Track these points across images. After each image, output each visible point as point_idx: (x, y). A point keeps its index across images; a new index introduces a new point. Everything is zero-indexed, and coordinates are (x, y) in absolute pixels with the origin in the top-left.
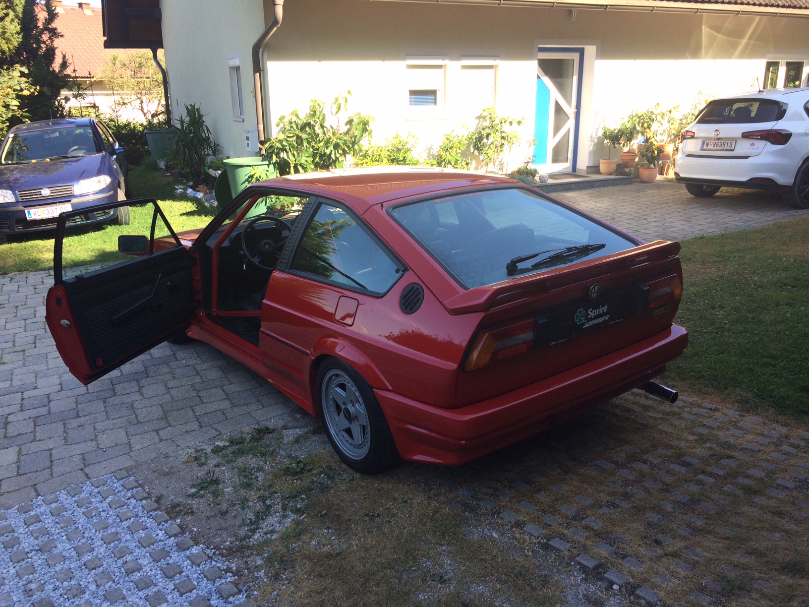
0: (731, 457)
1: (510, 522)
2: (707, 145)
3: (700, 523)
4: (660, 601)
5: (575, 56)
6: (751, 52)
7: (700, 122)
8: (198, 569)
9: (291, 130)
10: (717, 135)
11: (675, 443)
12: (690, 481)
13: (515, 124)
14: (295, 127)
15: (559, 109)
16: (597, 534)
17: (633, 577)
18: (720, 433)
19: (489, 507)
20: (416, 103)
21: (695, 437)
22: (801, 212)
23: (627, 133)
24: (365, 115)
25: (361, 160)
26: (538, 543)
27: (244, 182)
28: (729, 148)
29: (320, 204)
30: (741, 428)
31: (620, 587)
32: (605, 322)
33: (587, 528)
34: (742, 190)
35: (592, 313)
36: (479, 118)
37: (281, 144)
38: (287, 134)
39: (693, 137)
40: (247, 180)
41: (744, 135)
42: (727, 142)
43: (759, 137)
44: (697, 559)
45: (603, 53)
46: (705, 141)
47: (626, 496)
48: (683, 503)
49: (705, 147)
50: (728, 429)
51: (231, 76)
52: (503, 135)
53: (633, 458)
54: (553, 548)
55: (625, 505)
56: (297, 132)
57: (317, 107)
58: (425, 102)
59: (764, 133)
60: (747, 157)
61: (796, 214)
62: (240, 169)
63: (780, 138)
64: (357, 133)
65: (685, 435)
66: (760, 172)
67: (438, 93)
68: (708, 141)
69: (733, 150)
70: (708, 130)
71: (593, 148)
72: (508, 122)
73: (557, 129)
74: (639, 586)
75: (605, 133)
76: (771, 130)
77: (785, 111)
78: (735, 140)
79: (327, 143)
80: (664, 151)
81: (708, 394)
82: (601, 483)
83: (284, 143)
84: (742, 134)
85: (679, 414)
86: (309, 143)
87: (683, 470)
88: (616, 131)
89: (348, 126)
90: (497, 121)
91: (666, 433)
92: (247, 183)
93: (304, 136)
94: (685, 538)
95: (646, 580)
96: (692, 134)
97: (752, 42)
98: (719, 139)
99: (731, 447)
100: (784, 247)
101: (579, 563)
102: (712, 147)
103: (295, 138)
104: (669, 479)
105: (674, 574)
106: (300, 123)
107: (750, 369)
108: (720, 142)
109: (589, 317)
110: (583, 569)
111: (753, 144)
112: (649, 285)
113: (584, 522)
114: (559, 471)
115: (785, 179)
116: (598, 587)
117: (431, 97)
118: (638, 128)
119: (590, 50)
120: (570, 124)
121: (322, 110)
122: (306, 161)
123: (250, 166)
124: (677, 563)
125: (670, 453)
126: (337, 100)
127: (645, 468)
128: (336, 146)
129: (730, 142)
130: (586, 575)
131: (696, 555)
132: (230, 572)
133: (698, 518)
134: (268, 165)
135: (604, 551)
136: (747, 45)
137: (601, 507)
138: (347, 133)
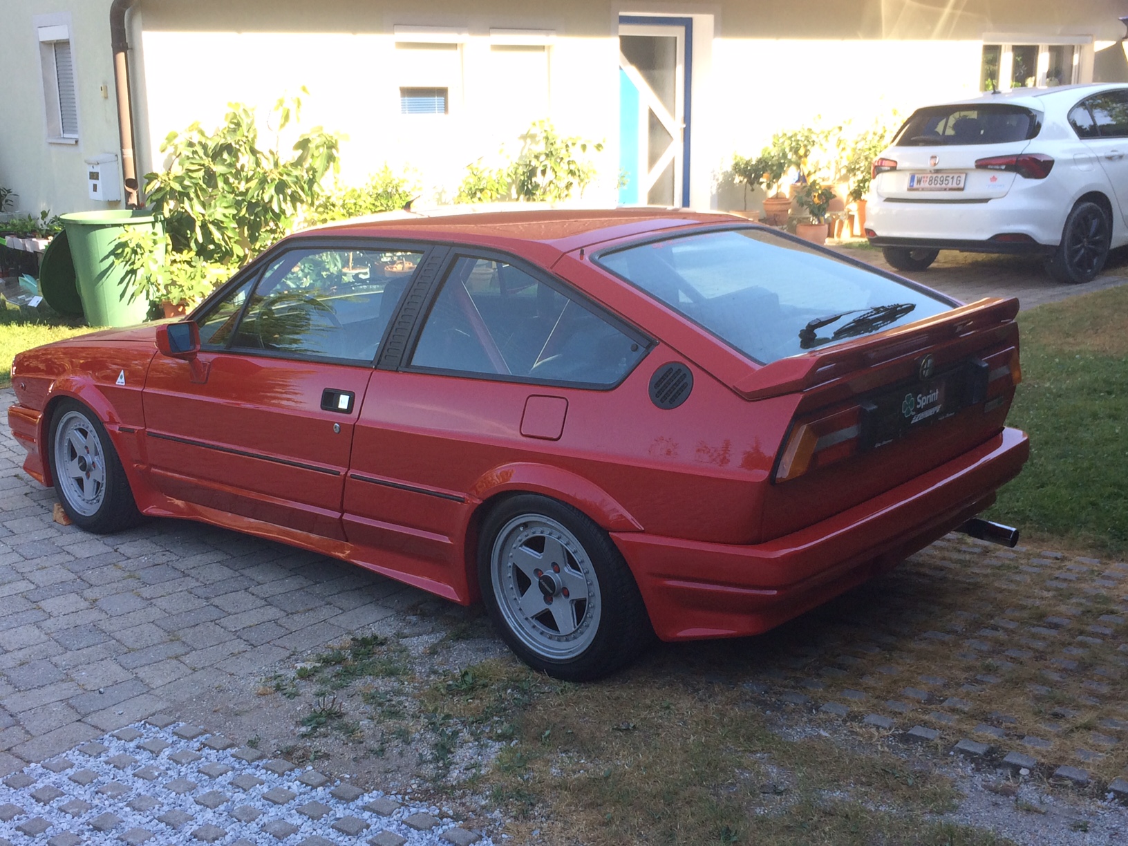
0: (1112, 612)
1: (839, 716)
2: (919, 181)
3: (1105, 690)
4: (1092, 778)
5: (678, 32)
6: (959, 28)
7: (901, 143)
8: (391, 819)
9: (193, 158)
10: (935, 164)
11: (1029, 602)
12: (1070, 644)
13: (591, 148)
14: (201, 152)
15: (655, 124)
16: (972, 716)
17: (1044, 756)
18: (1085, 586)
19: (800, 702)
20: (413, 110)
21: (1051, 594)
22: (1075, 288)
23: (773, 165)
24: (331, 132)
25: (321, 213)
26: (893, 735)
27: (107, 257)
28: (955, 186)
29: (457, 256)
30: (1109, 578)
31: (1031, 770)
32: (935, 416)
33: (954, 710)
34: (981, 257)
35: (923, 401)
36: (524, 137)
37: (181, 184)
38: (188, 165)
39: (893, 169)
40: (113, 253)
41: (979, 163)
42: (951, 176)
43: (1003, 167)
44: (1119, 728)
45: (725, 27)
46: (915, 178)
47: (989, 670)
48: (1071, 671)
49: (915, 185)
50: (1093, 581)
51: (43, 59)
52: (572, 167)
53: (977, 625)
54: (916, 739)
55: (992, 680)
56: (207, 161)
57: (243, 115)
58: (430, 109)
59: (1010, 159)
60: (985, 200)
61: (1069, 291)
62: (99, 232)
63: (1036, 167)
64: (319, 164)
65: (1037, 591)
66: (1008, 224)
67: (451, 95)
68: (920, 176)
69: (962, 189)
70: (919, 157)
71: (717, 192)
72: (578, 146)
73: (653, 160)
74: (1057, 766)
75: (737, 164)
76: (1021, 155)
77: (1039, 126)
78: (964, 171)
79: (263, 182)
80: (835, 196)
81: (1043, 540)
82: (948, 658)
83: (187, 183)
84: (976, 162)
85: (1017, 568)
86: (226, 181)
87: (1053, 632)
88: (754, 162)
89: (300, 152)
90: (559, 144)
91: (1010, 591)
92: (112, 258)
93: (219, 169)
94: (1093, 708)
95: (1062, 759)
96: (892, 164)
97: (959, 12)
98: (937, 171)
99: (1107, 600)
100: (1071, 340)
101: (962, 751)
102: (927, 185)
103: (201, 173)
104: (1040, 645)
105: (1097, 748)
106: (211, 145)
107: (1093, 504)
108: (940, 175)
109: (918, 406)
110: (970, 756)
111: (994, 179)
112: (986, 361)
113: (945, 704)
114: (878, 649)
115: (1049, 235)
116: (999, 775)
117: (437, 100)
118: (790, 155)
119: (703, 23)
120: (674, 150)
121: (252, 123)
122: (225, 215)
123: (119, 225)
124: (1095, 736)
125: (1025, 614)
126: (281, 103)
127: (1001, 635)
128: (281, 187)
129: (956, 176)
130: (976, 764)
131: (1117, 725)
132: (447, 817)
133: (1099, 684)
134: (153, 224)
135: (991, 734)
136: (952, 16)
137: (959, 685)
138: (298, 163)
